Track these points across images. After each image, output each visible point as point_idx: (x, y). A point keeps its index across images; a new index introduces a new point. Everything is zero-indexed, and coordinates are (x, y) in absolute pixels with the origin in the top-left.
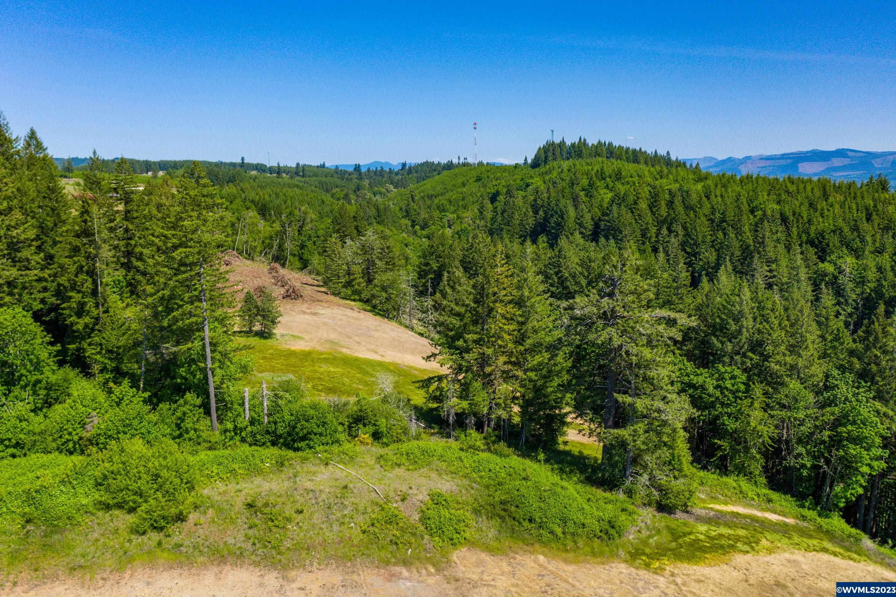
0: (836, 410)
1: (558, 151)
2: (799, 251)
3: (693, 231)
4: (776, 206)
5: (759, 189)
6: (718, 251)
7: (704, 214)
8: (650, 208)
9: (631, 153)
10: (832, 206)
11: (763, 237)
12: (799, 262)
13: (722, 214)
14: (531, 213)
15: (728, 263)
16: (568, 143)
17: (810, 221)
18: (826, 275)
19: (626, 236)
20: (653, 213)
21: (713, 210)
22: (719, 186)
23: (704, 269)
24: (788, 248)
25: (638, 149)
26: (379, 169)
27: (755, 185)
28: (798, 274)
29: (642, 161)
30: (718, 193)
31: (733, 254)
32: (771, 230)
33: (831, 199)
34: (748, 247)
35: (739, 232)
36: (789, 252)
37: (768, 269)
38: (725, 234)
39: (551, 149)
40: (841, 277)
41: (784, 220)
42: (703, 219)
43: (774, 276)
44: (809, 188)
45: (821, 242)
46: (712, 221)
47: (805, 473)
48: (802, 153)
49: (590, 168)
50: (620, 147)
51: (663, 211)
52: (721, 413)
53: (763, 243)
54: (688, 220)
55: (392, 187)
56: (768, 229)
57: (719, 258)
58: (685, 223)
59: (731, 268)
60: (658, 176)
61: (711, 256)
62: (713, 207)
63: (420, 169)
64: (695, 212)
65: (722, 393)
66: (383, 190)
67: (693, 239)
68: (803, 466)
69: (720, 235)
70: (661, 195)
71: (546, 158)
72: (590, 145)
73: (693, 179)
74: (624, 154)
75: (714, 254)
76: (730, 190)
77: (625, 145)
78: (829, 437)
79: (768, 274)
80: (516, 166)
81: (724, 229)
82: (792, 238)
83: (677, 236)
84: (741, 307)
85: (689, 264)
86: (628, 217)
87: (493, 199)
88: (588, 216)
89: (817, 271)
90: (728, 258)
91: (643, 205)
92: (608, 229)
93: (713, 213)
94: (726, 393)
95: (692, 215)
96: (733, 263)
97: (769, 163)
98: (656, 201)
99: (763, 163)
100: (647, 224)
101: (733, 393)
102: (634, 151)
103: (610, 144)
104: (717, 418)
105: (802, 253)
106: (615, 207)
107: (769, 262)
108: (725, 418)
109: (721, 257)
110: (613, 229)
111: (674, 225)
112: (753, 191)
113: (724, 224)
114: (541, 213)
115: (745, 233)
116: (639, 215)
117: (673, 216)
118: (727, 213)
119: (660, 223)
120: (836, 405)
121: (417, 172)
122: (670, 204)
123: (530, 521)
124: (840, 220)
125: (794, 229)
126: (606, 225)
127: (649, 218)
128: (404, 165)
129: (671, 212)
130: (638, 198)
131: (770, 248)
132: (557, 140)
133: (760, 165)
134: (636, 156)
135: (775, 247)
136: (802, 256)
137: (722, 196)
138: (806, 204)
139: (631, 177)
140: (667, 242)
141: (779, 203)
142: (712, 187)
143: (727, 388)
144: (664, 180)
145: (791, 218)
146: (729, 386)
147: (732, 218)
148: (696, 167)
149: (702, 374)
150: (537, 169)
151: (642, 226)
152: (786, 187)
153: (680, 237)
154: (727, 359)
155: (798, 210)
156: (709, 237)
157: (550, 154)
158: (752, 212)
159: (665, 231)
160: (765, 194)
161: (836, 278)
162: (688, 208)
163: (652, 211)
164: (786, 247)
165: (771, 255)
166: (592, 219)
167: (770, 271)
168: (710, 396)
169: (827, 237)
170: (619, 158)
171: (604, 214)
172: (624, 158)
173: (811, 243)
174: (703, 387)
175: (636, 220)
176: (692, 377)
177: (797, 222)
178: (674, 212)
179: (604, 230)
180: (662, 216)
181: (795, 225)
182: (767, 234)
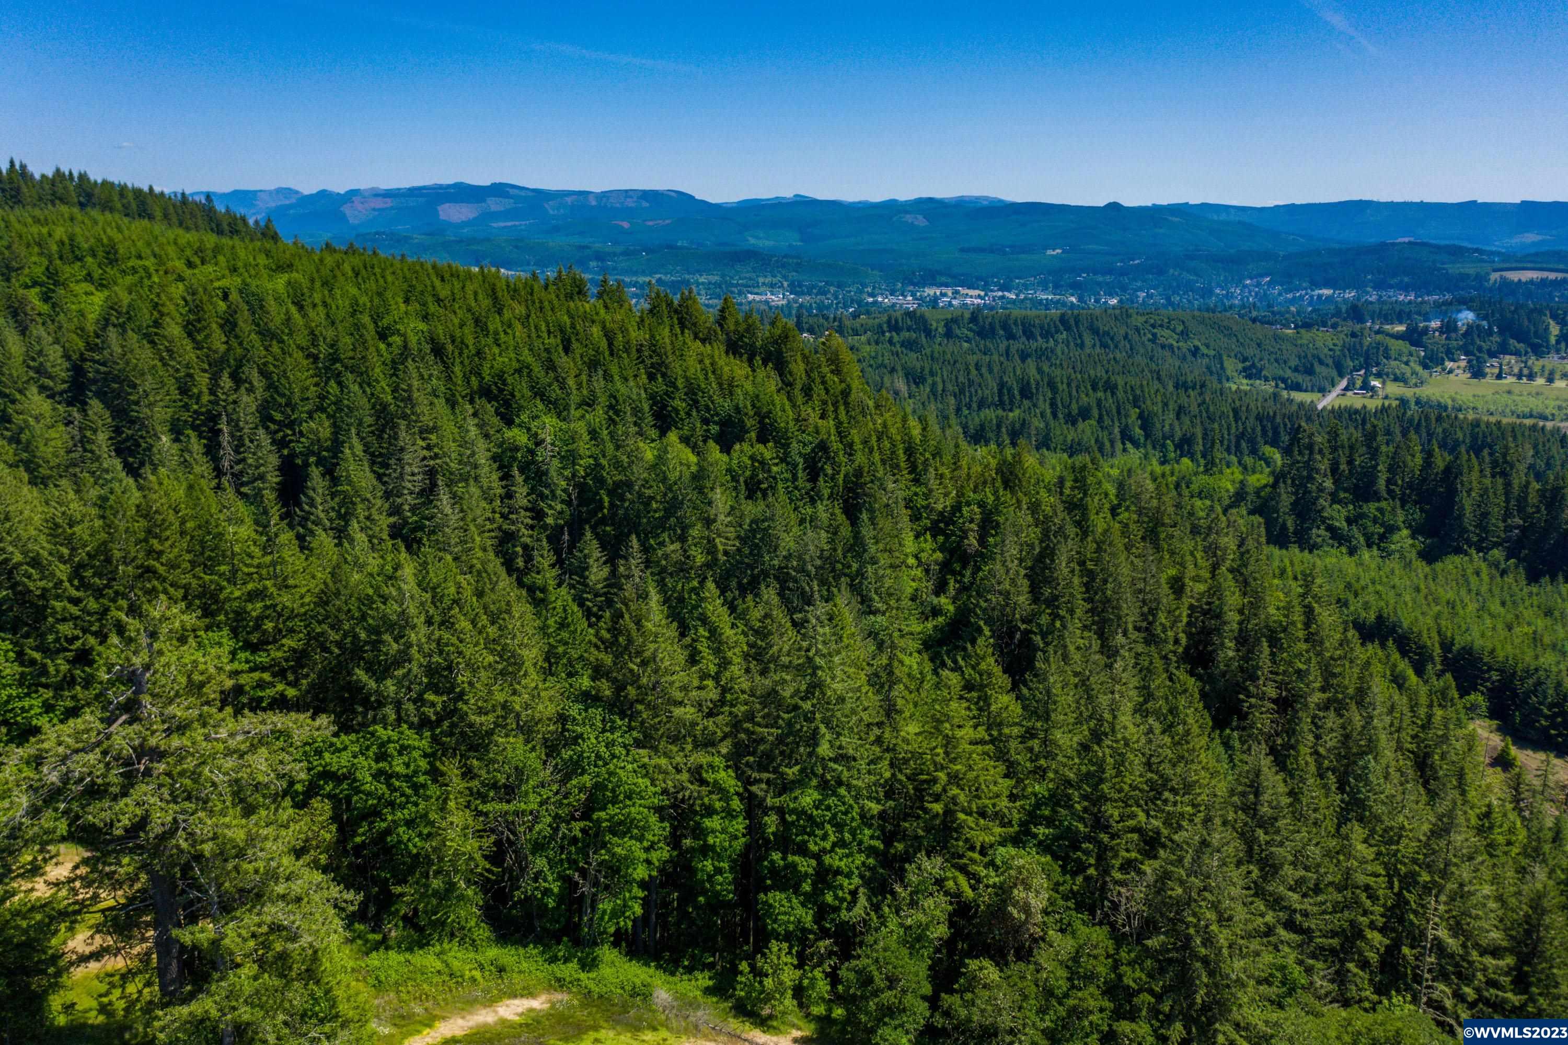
0: (587, 780)
2: (471, 411)
3: (283, 381)
4: (422, 326)
5: (388, 294)
6: (333, 416)
7: (298, 347)
8: (190, 335)
9: (131, 196)
10: (510, 326)
11: (409, 390)
12: (473, 432)
13: (332, 346)
15: (355, 441)
17: (479, 353)
18: (517, 449)
19: (147, 395)
20: (198, 346)
21: (314, 337)
22: (318, 284)
23: (313, 453)
24: (452, 403)
25: (146, 189)
27: (381, 281)
28: (473, 454)
29: (158, 214)
30: (317, 298)
31: (360, 423)
32: (422, 377)
33: (507, 314)
34: (385, 407)
35: (366, 381)
36: (453, 408)
37: (424, 444)
38: (340, 383)
40: (540, 451)
41: (438, 351)
42: (299, 355)
43: (436, 456)
44: (470, 288)
45: (501, 391)
46: (316, 358)
47: (551, 903)
49: (45, 231)
50: (105, 183)
51: (218, 341)
52: (394, 821)
53: (410, 398)
54: (270, 359)
56: (415, 375)
57: (337, 429)
58: (265, 364)
59: (361, 447)
60: (197, 261)
61: (321, 427)
62: (312, 333)
64: (281, 341)
65: (389, 786)
67: (283, 395)
68: (547, 892)
69: (333, 387)
70: (208, 307)
72: (37, 177)
73: (265, 267)
74: (116, 198)
75: (327, 424)
76: (338, 292)
77: (116, 178)
78: (583, 830)
79: (426, 453)
81: (339, 374)
82: (455, 384)
83: (251, 390)
84: (401, 605)
85: (281, 444)
86: (144, 355)
88: (55, 352)
89: (503, 443)
90: (353, 431)
91: (174, 330)
92: (105, 379)
93: (314, 342)
94: (397, 784)
95: (276, 349)
96: (362, 439)
97: (389, 203)
98: (199, 321)
100: (188, 366)
101: (408, 778)
102: (138, 193)
103: (83, 177)
104: (388, 832)
105: (475, 415)
106: (112, 334)
107: (425, 432)
108: (401, 830)
109: (340, 428)
110: (116, 379)
111: (245, 369)
112: (379, 294)
113: (338, 365)
115: (376, 381)
116: (168, 350)
117: (239, 351)
118: (340, 345)
119: (216, 366)
120: (584, 772)
122: (229, 325)
124: (526, 352)
125: (457, 369)
126: (98, 371)
127: (189, 354)
129: (234, 343)
130: (162, 314)
131: (423, 408)
134: (143, 203)
135: (431, 404)
136: (476, 421)
137: (325, 304)
138: (470, 323)
139: (140, 257)
140: (235, 402)
141: (425, 318)
142: (305, 283)
143: (398, 776)
144: (210, 268)
145: (450, 348)
146: (400, 769)
147: (351, 354)
148: (267, 227)
149: (345, 748)
151: (177, 370)
152: (434, 288)
153: (259, 393)
154: (389, 712)
155: (458, 333)
156: (313, 389)
158: (383, 335)
159: (226, 382)
160: (400, 300)
161: (532, 452)
162: (267, 334)
163: (194, 340)
164: (447, 400)
165: (427, 420)
166: (66, 357)
167: (429, 448)
168: (369, 794)
169: (510, 380)
170: (106, 206)
171: (90, 347)
172: (119, 207)
173: (486, 393)
174: (349, 776)
175: (162, 359)
176: (327, 755)
177: (460, 354)
178: (241, 344)
179: (94, 381)
180: (216, 352)
181: (458, 361)
182: (416, 383)
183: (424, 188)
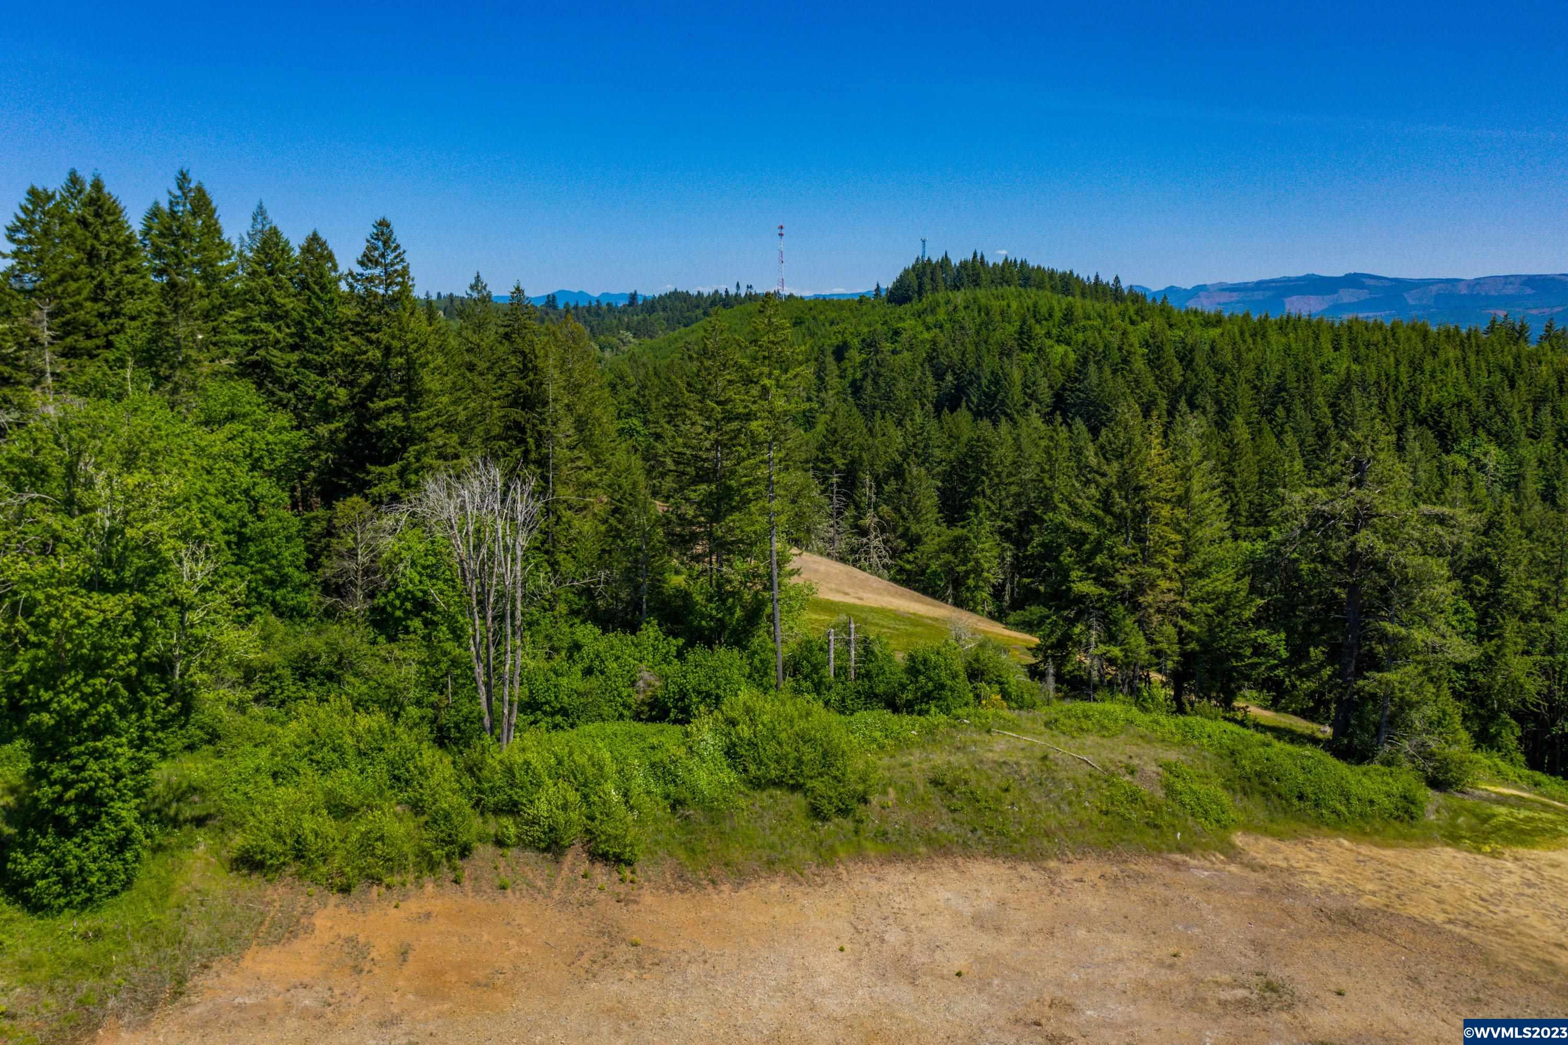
1: (940, 275)
2: (1413, 435)
6: (1278, 436)
7: (1248, 379)
8: (1152, 369)
9: (1057, 279)
10: (1446, 366)
11: (1350, 414)
14: (931, 379)
16: (955, 261)
17: (1413, 389)
20: (1159, 377)
21: (1262, 371)
26: (594, 303)
32: (1363, 405)
35: (1309, 406)
38: (1288, 411)
39: (928, 271)
40: (1481, 476)
42: (1247, 386)
45: (1438, 422)
46: (1259, 389)
48: (1289, 280)
49: (1004, 303)
51: (1177, 374)
54: (1222, 388)
55: (630, 335)
63: (668, 303)
66: (615, 341)
71: (920, 286)
72: (991, 265)
74: (1047, 279)
77: (1046, 265)
80: (862, 299)
87: (840, 353)
88: (1044, 383)
89: (1440, 468)
91: (1139, 364)
92: (1082, 404)
93: (1259, 376)
95: (1227, 380)
97: (1235, 296)
98: (1158, 359)
99: (1224, 298)
100: (1150, 394)
103: (1023, 263)
106: (1092, 368)
110: (1092, 403)
111: (1199, 397)
113: (1283, 394)
114: (949, 377)
115: (1318, 407)
116: (1135, 381)
117: (1195, 381)
119: (1174, 394)
121: (664, 310)
122: (1186, 361)
123: (1301, 797)
124: (1465, 388)
126: (1077, 397)
127: (1150, 384)
128: (633, 297)
129: (1191, 375)
130: (1131, 352)
132: (936, 257)
133: (1222, 300)
134: (1067, 284)
147: (1295, 385)
150: (908, 306)
151: (1141, 397)
155: (1393, 372)
157: (927, 280)
161: (1473, 478)
162: (1221, 370)
163: (1156, 374)
166: (1051, 387)
169: (1447, 413)
170: (1040, 286)
171: (1069, 378)
172: (1048, 287)
173: (1425, 423)
177: (1394, 391)
178: (1196, 376)
179: (1074, 405)
180: (1174, 382)
181: (1391, 396)
182: (1358, 409)
183: (1273, 281)
